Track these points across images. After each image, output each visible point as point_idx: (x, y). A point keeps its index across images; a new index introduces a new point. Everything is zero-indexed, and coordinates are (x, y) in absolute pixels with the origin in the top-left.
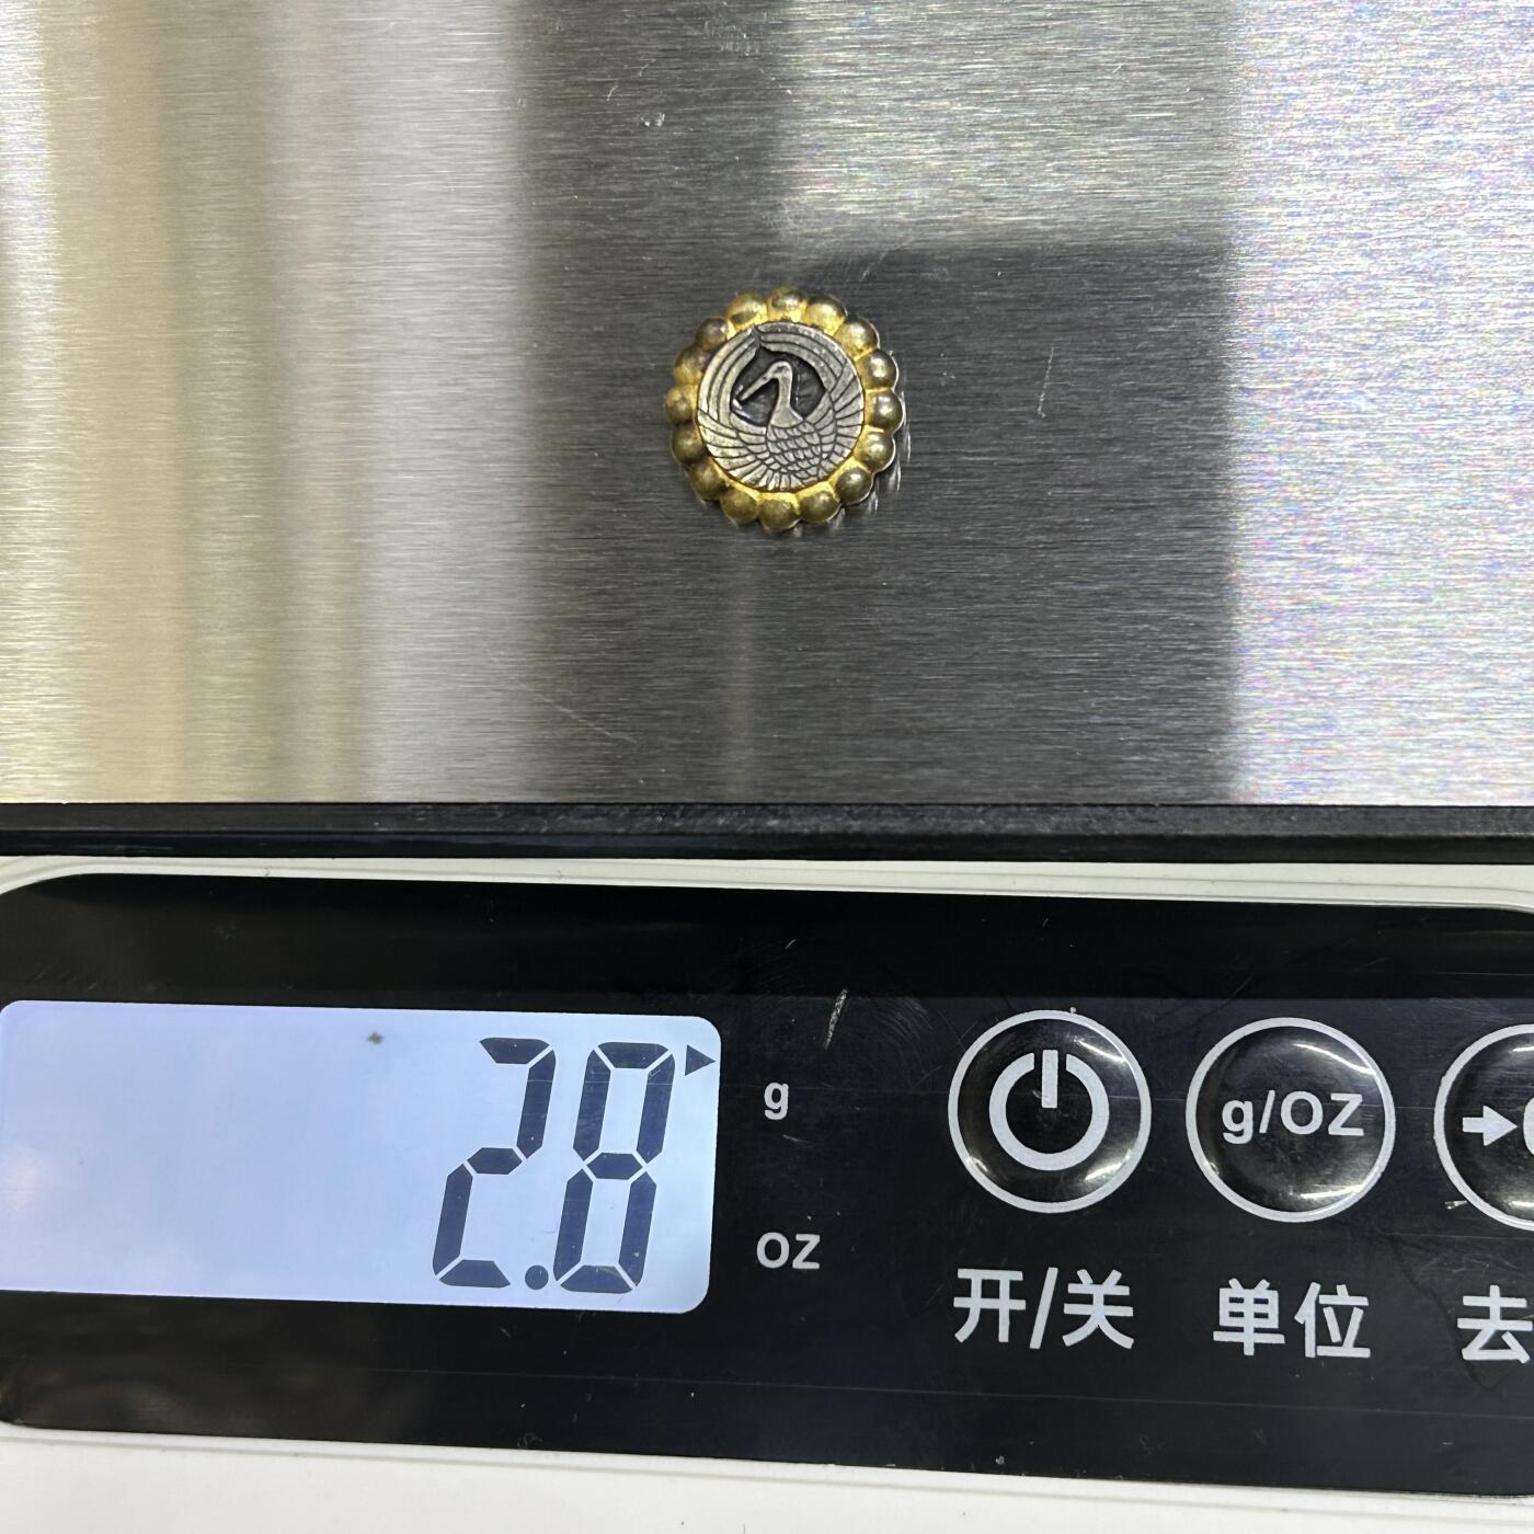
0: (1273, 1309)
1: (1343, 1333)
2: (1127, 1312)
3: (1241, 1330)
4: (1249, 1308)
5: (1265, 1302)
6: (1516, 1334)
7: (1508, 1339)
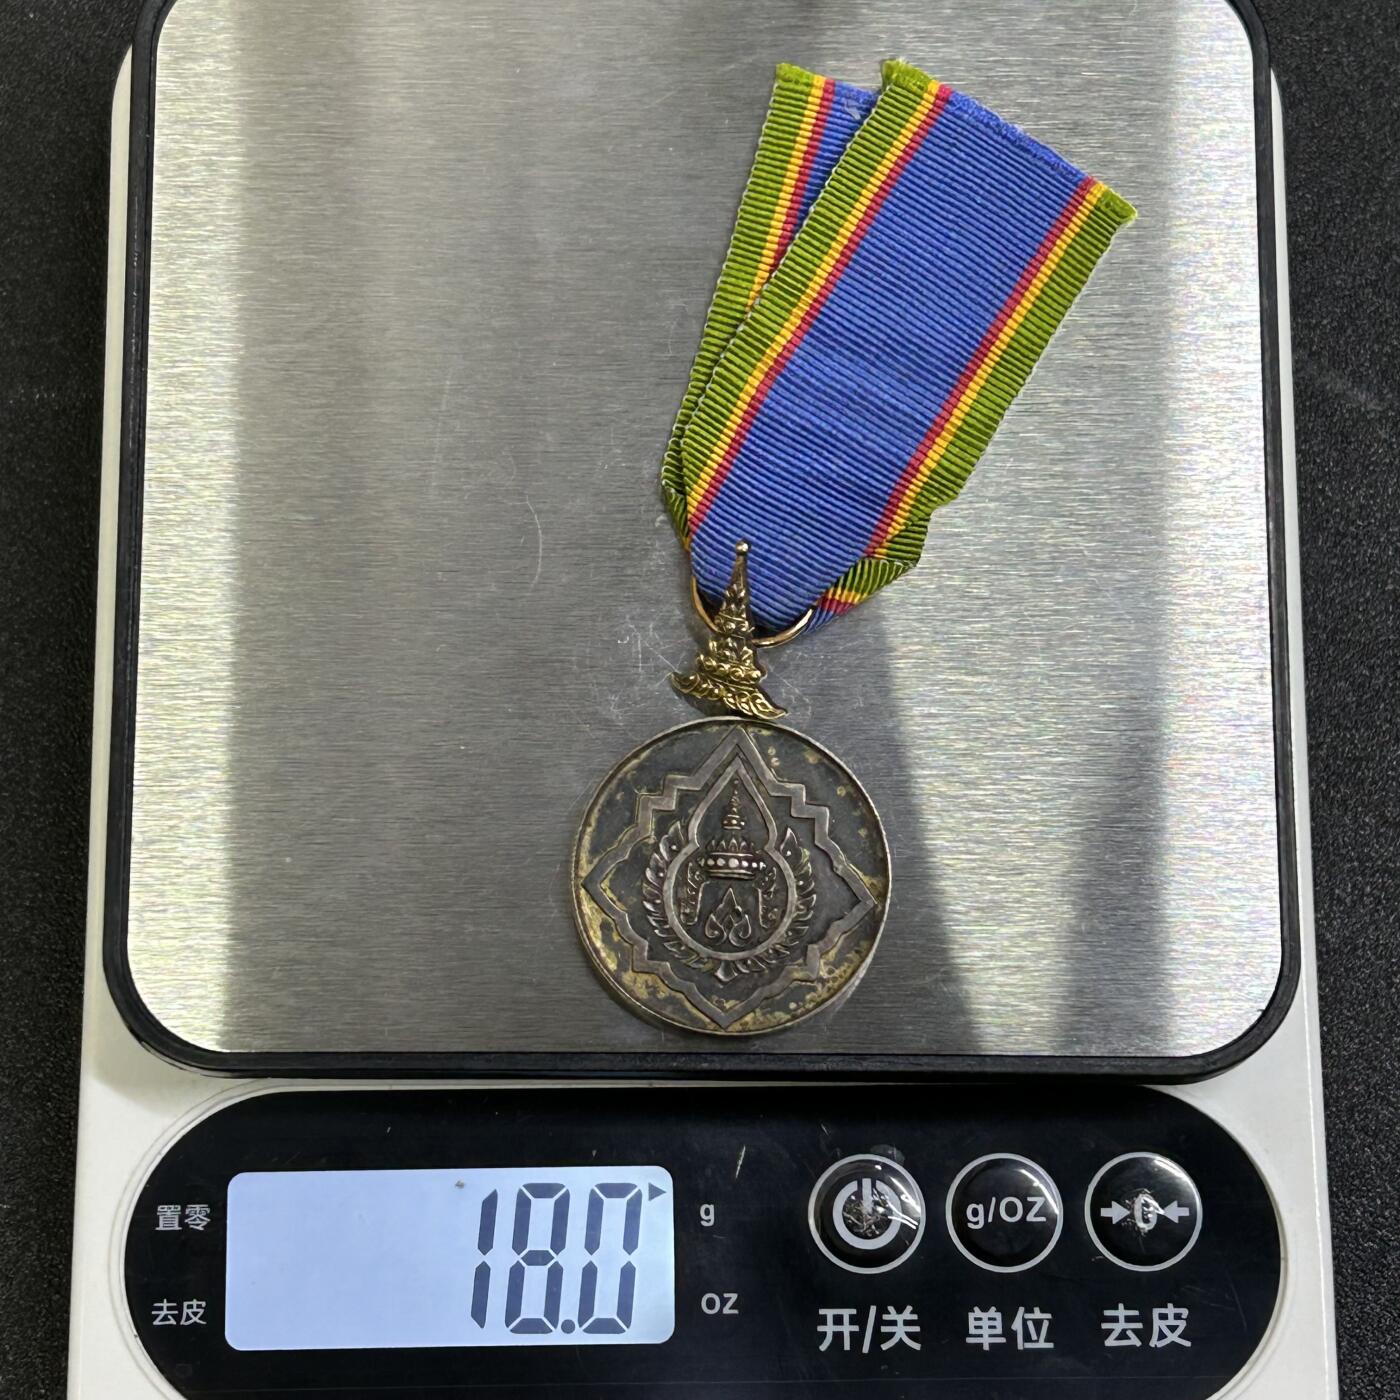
0: (998, 1323)
1: (1038, 1334)
2: (917, 1329)
3: (981, 1336)
4: (985, 1323)
5: (994, 1319)
6: (1134, 1331)
7: (1129, 1333)
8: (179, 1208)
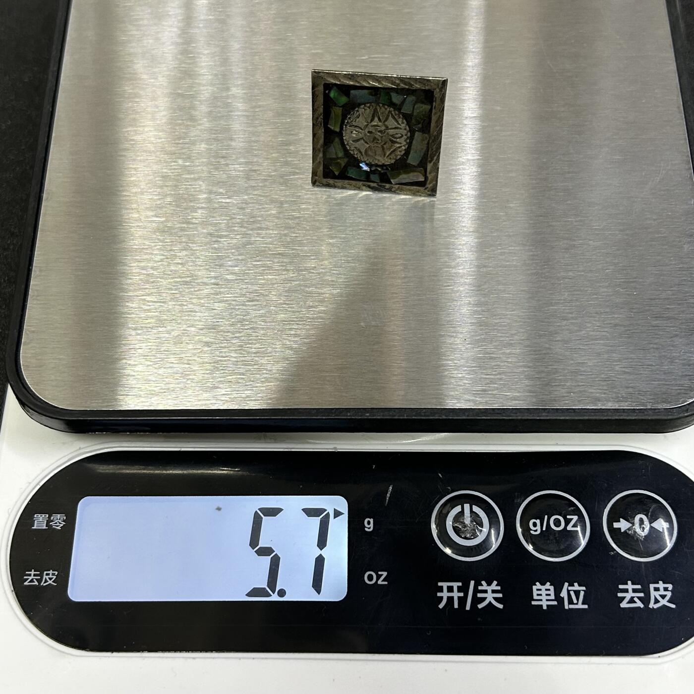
0: (552, 592)
1: (578, 599)
2: (500, 595)
3: (541, 600)
4: (544, 592)
5: (549, 590)
7: (636, 599)
8: (47, 515)
